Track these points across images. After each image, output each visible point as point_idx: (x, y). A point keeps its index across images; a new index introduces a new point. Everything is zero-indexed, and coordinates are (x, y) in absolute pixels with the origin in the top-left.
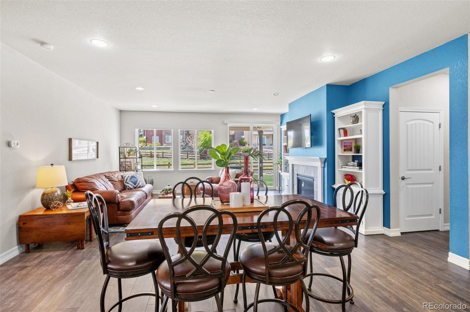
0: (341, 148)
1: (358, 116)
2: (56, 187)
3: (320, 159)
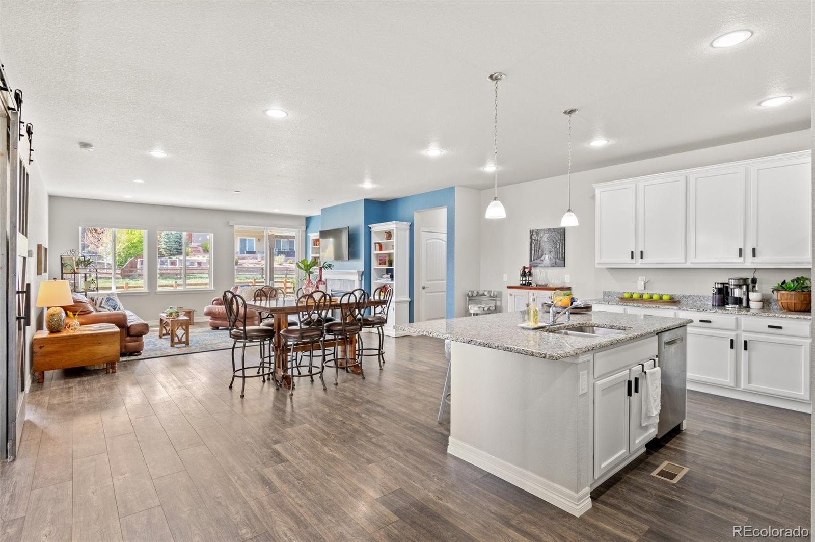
0: (376, 262)
1: (392, 233)
2: (60, 307)
3: (358, 272)
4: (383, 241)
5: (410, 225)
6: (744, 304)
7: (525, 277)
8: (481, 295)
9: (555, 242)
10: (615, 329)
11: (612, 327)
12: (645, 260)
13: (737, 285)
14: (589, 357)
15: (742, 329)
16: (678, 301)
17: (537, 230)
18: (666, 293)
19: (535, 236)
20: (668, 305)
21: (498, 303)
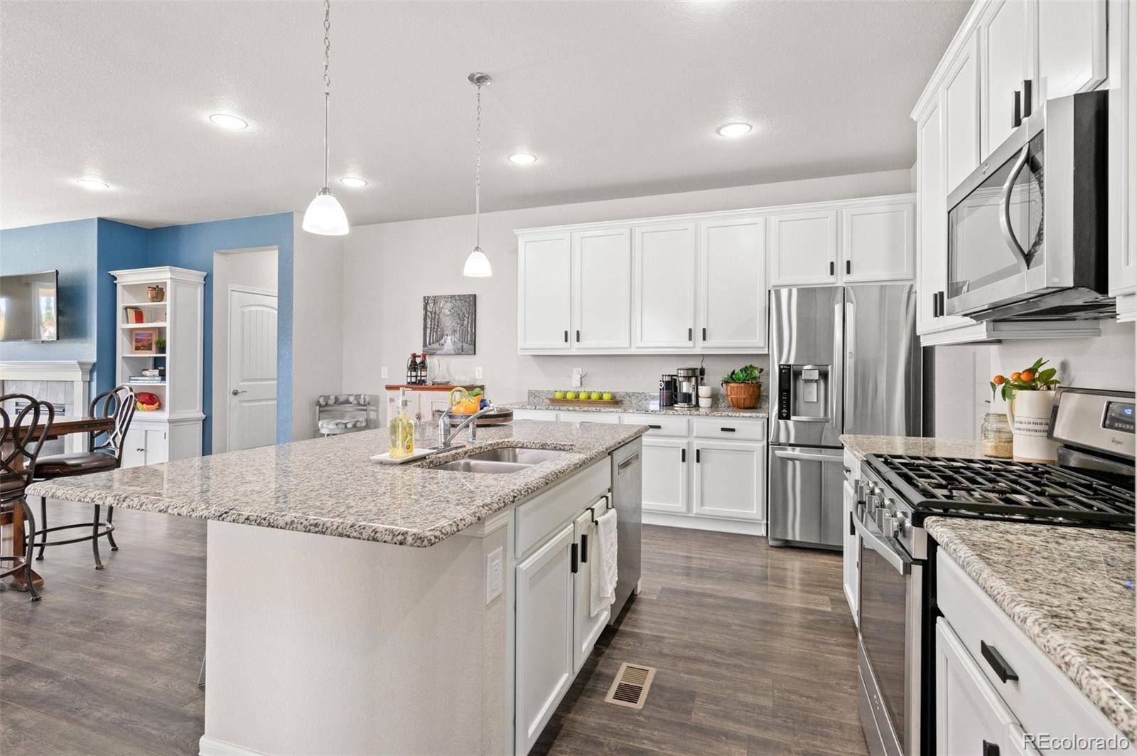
0: (129, 344)
1: (163, 289)
3: (81, 364)
4: (145, 303)
5: (205, 277)
6: (694, 402)
7: (415, 371)
8: (342, 403)
9: (461, 314)
10: (549, 449)
11: (543, 447)
12: (583, 343)
13: (686, 377)
14: (506, 517)
15: (694, 435)
16: (621, 401)
17: (435, 297)
18: (608, 391)
19: (432, 305)
20: (610, 407)
21: (373, 415)
